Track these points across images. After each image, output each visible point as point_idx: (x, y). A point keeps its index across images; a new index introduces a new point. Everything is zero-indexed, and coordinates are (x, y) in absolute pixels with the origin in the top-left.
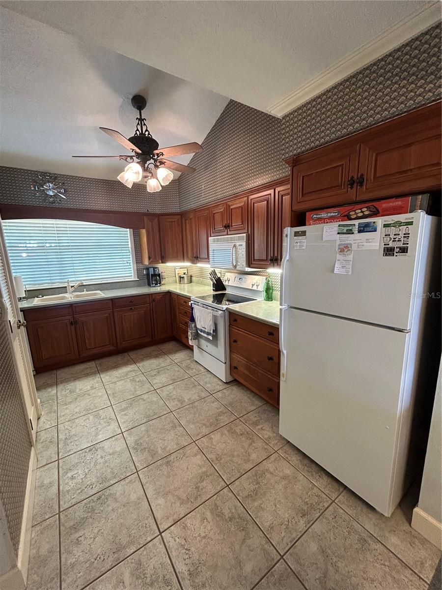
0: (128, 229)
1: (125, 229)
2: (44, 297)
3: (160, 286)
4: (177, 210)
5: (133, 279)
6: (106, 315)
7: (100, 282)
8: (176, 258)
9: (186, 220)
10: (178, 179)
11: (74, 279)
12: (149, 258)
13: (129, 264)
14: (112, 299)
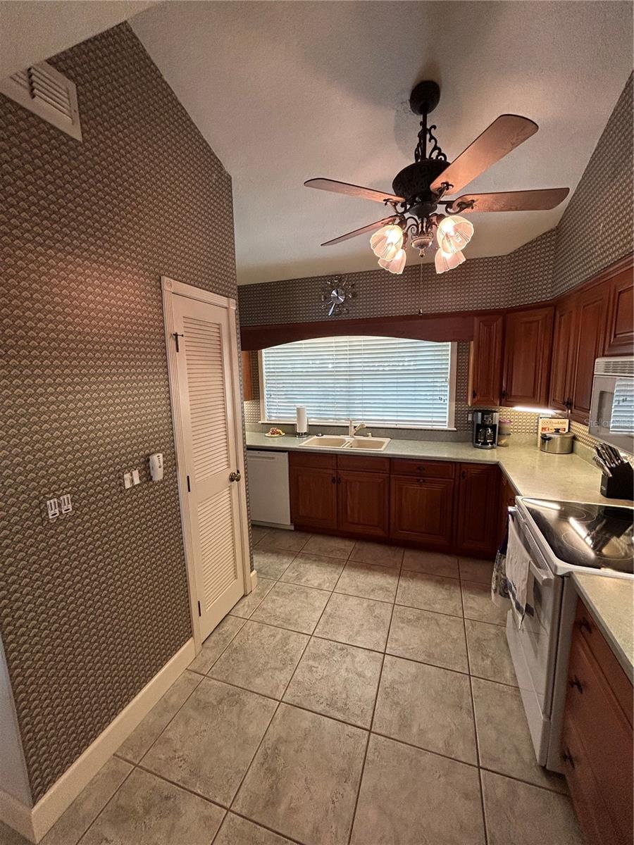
0: (450, 343)
1: (445, 343)
2: (325, 437)
3: (493, 448)
4: (546, 296)
5: (446, 428)
6: (380, 481)
7: (394, 426)
8: (532, 398)
9: (561, 316)
10: (557, 228)
11: (361, 417)
12: (474, 395)
13: (442, 402)
14: (390, 458)
